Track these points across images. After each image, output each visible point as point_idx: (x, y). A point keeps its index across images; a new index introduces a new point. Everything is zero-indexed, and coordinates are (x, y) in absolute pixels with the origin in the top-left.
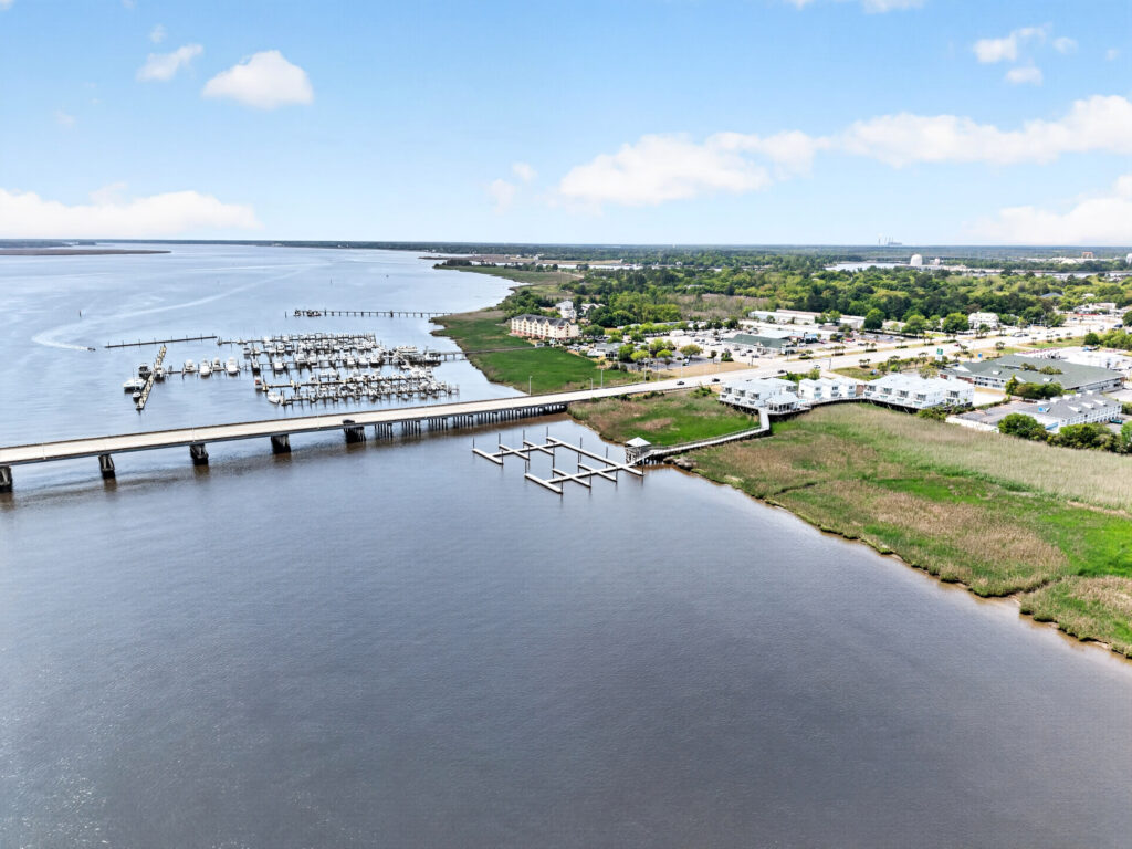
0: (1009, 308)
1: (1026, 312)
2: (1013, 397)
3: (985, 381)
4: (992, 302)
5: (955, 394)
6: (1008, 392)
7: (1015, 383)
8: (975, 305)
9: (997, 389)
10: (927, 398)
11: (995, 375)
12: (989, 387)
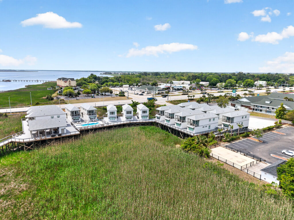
0: (271, 80)
1: (278, 81)
2: (283, 121)
3: (260, 108)
4: (264, 77)
5: (230, 119)
6: (277, 117)
7: (284, 110)
8: (257, 78)
9: (269, 114)
10: (200, 123)
11: (267, 104)
12: (263, 112)
